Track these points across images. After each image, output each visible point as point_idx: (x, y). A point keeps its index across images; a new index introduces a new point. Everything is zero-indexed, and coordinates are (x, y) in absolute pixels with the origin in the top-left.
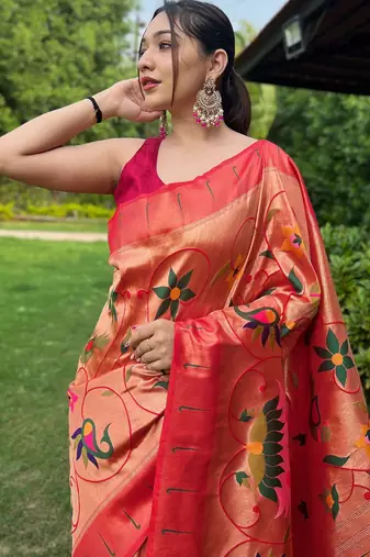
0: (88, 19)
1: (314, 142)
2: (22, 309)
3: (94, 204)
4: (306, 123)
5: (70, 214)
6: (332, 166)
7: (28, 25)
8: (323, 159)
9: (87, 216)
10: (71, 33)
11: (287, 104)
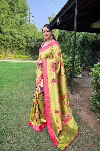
0: (18, 12)
1: (66, 40)
2: (10, 72)
3: (21, 55)
4: (65, 37)
5: (16, 57)
6: (70, 46)
7: (4, 14)
8: (68, 44)
9: (20, 57)
10: (14, 16)
11: (61, 33)
